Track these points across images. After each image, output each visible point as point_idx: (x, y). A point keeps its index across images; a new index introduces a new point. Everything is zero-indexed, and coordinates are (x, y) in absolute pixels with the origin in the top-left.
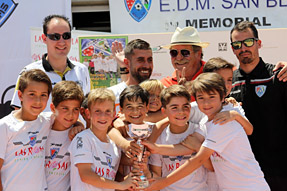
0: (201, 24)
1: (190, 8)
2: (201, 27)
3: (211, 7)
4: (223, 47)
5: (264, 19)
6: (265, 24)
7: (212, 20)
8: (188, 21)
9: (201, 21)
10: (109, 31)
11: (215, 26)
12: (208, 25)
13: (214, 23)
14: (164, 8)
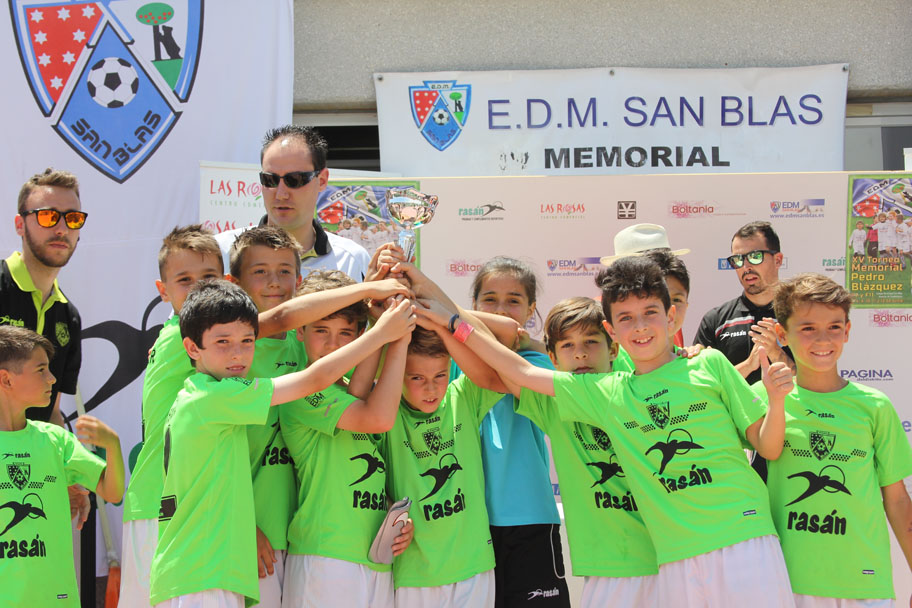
0: (579, 157)
1: (554, 121)
2: (577, 164)
3: (600, 122)
4: (627, 211)
5: (715, 151)
6: (716, 162)
7: (601, 150)
8: (549, 152)
9: (578, 151)
10: (377, 169)
11: (609, 163)
12: (594, 160)
13: (607, 157)
14: (497, 121)
